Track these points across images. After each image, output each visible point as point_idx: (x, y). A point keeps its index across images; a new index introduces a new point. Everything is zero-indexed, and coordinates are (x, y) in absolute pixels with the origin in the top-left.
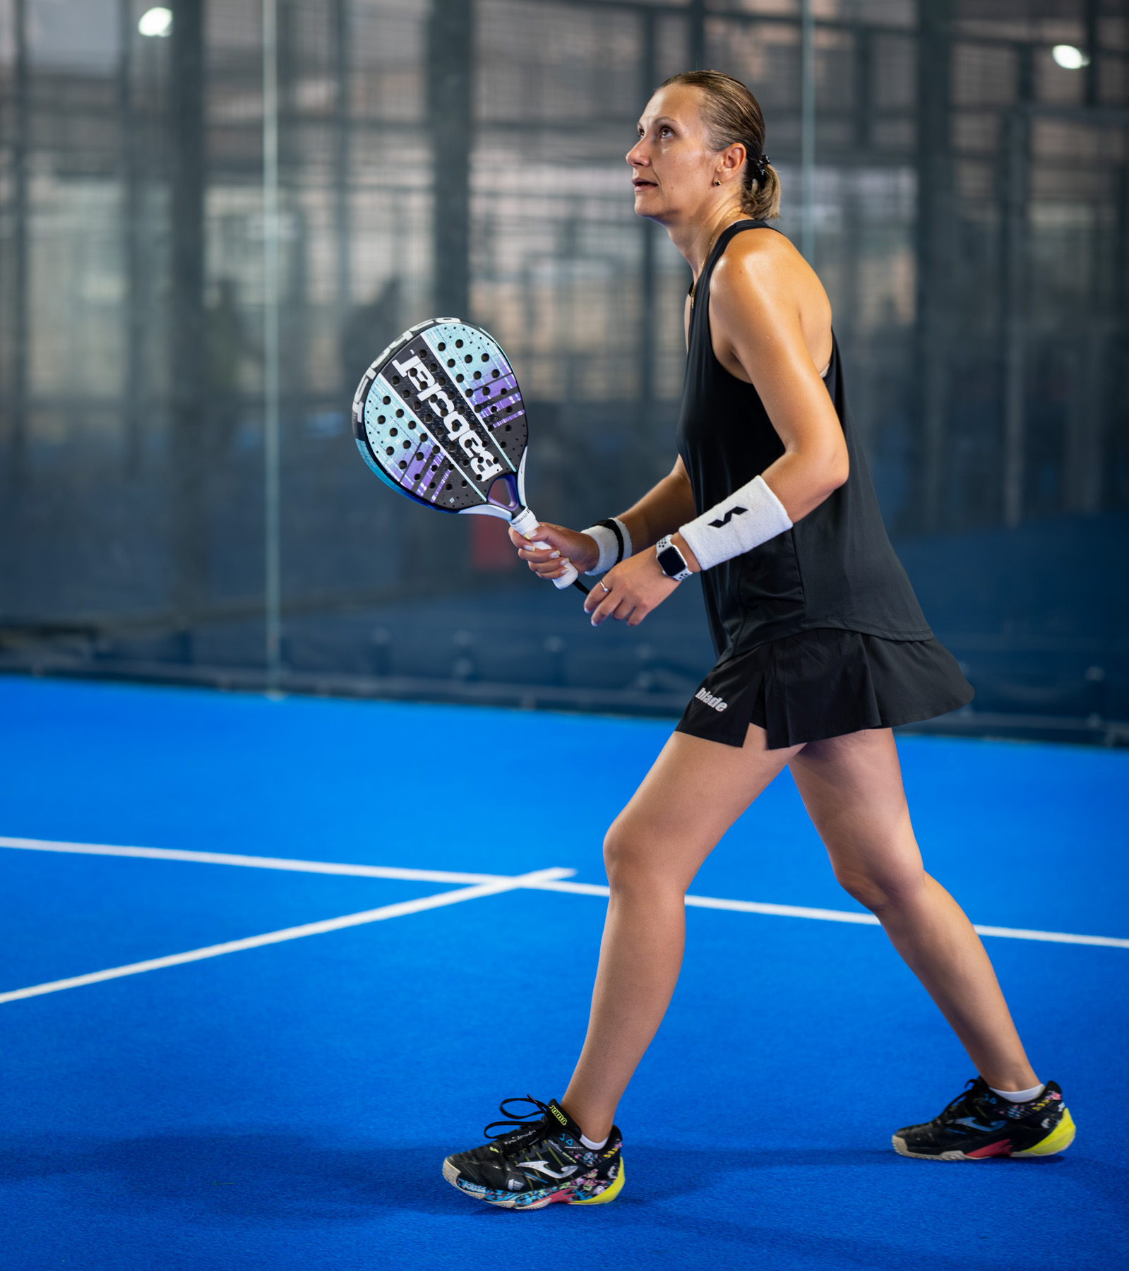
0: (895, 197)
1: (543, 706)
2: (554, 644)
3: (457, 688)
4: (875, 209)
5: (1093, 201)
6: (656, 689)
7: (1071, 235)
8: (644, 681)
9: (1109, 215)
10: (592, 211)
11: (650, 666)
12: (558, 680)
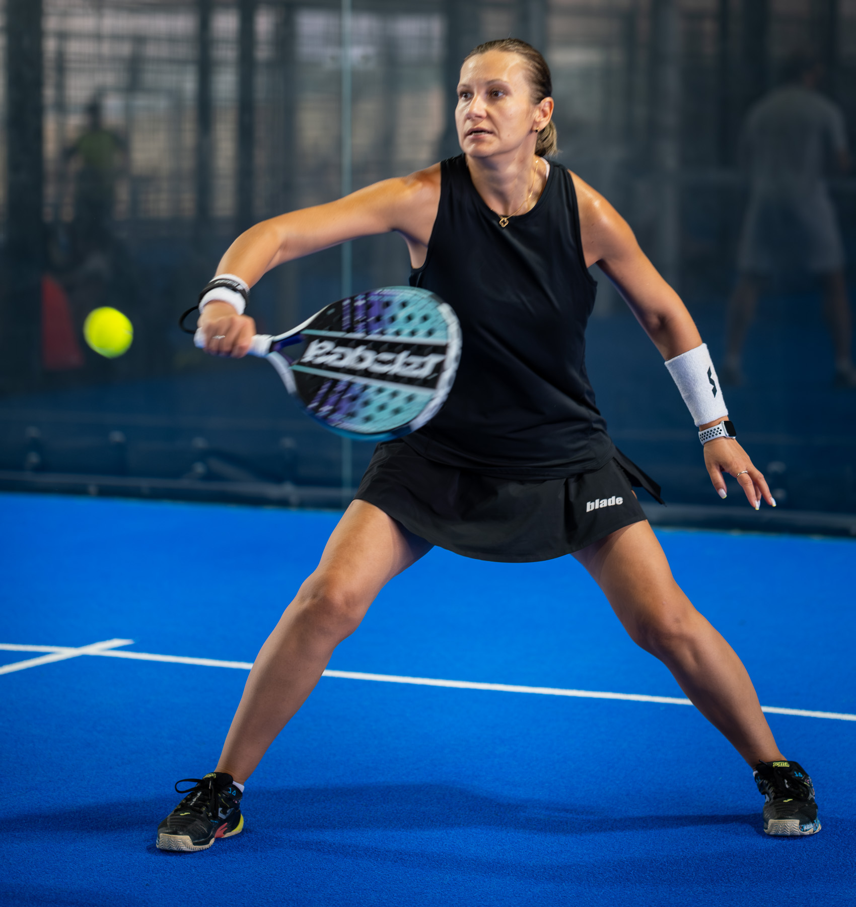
0: (426, 39)
1: (105, 492)
2: (117, 437)
3: (28, 476)
4: (411, 51)
5: (603, 43)
6: (210, 476)
7: (585, 74)
8: (200, 468)
9: (617, 57)
10: (151, 50)
11: (203, 456)
12: (122, 470)
